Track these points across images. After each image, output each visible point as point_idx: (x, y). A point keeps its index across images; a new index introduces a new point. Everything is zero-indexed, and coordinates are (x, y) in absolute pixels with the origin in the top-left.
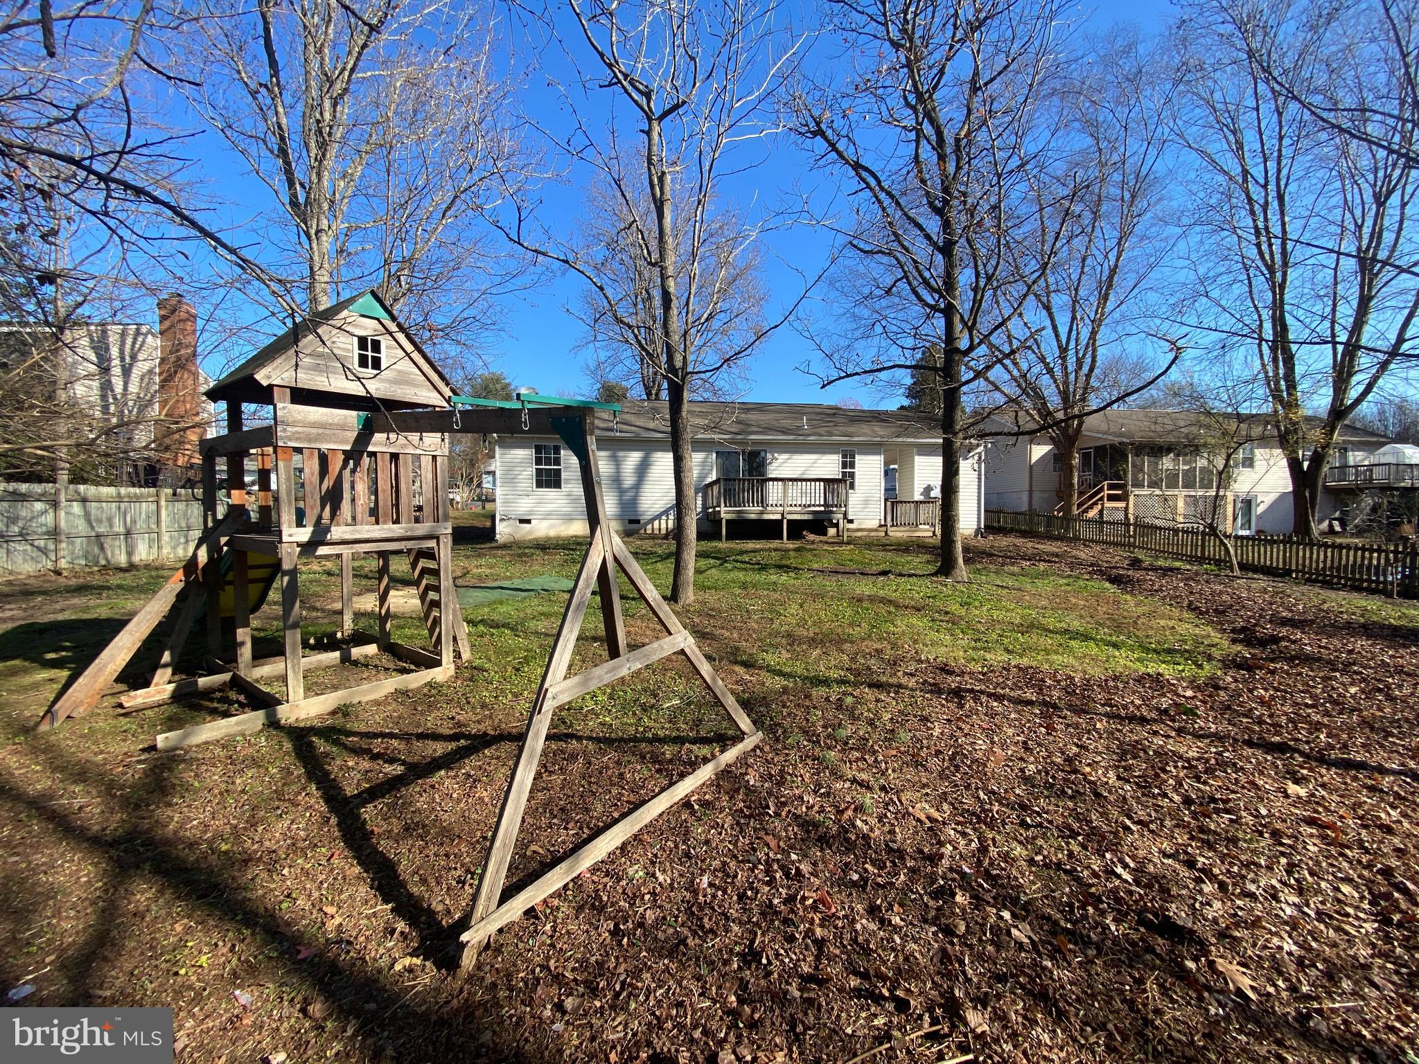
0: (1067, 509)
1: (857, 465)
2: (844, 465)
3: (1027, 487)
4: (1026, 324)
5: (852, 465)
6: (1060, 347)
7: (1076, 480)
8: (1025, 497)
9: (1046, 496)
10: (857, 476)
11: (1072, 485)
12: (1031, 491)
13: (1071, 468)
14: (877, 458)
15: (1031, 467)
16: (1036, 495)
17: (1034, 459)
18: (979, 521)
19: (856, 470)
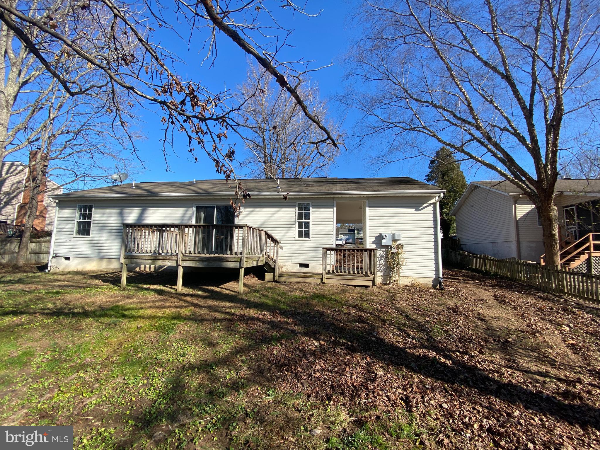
0: (550, 260)
1: (311, 216)
2: (300, 216)
3: (514, 238)
4: (496, 108)
5: (307, 217)
6: (524, 108)
7: (556, 231)
8: (514, 246)
9: (534, 245)
10: (311, 226)
11: (553, 236)
12: (518, 242)
13: (550, 221)
14: (330, 210)
15: (517, 222)
16: (524, 245)
17: (519, 216)
18: (437, 271)
19: (311, 221)
